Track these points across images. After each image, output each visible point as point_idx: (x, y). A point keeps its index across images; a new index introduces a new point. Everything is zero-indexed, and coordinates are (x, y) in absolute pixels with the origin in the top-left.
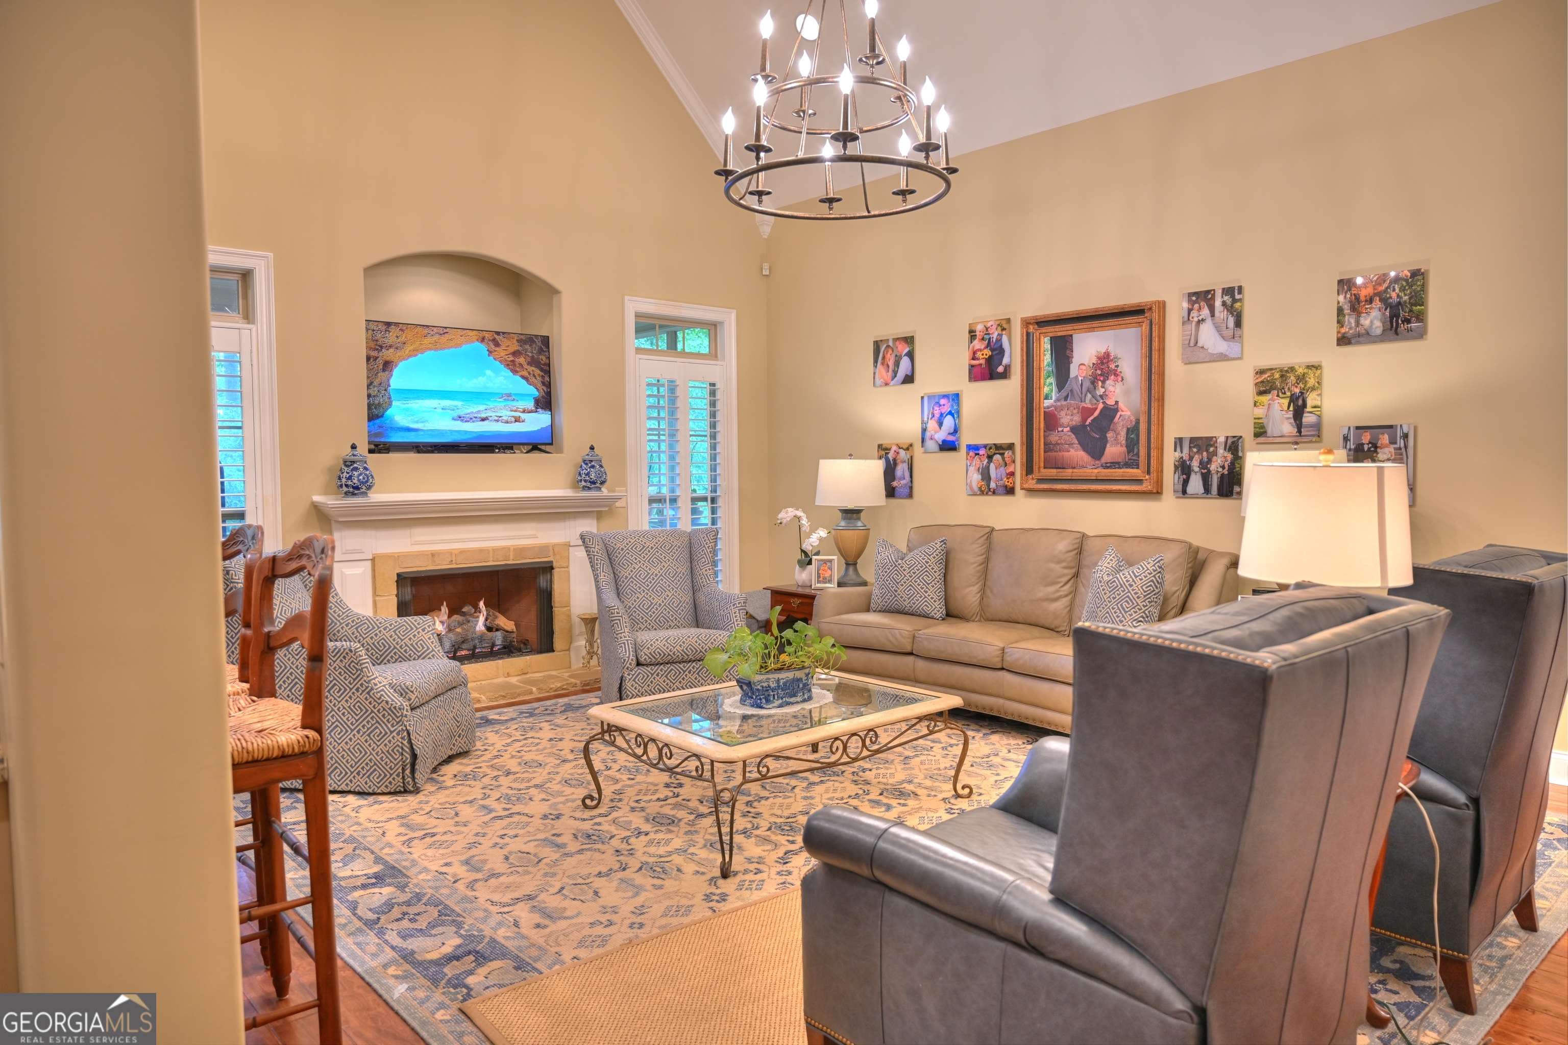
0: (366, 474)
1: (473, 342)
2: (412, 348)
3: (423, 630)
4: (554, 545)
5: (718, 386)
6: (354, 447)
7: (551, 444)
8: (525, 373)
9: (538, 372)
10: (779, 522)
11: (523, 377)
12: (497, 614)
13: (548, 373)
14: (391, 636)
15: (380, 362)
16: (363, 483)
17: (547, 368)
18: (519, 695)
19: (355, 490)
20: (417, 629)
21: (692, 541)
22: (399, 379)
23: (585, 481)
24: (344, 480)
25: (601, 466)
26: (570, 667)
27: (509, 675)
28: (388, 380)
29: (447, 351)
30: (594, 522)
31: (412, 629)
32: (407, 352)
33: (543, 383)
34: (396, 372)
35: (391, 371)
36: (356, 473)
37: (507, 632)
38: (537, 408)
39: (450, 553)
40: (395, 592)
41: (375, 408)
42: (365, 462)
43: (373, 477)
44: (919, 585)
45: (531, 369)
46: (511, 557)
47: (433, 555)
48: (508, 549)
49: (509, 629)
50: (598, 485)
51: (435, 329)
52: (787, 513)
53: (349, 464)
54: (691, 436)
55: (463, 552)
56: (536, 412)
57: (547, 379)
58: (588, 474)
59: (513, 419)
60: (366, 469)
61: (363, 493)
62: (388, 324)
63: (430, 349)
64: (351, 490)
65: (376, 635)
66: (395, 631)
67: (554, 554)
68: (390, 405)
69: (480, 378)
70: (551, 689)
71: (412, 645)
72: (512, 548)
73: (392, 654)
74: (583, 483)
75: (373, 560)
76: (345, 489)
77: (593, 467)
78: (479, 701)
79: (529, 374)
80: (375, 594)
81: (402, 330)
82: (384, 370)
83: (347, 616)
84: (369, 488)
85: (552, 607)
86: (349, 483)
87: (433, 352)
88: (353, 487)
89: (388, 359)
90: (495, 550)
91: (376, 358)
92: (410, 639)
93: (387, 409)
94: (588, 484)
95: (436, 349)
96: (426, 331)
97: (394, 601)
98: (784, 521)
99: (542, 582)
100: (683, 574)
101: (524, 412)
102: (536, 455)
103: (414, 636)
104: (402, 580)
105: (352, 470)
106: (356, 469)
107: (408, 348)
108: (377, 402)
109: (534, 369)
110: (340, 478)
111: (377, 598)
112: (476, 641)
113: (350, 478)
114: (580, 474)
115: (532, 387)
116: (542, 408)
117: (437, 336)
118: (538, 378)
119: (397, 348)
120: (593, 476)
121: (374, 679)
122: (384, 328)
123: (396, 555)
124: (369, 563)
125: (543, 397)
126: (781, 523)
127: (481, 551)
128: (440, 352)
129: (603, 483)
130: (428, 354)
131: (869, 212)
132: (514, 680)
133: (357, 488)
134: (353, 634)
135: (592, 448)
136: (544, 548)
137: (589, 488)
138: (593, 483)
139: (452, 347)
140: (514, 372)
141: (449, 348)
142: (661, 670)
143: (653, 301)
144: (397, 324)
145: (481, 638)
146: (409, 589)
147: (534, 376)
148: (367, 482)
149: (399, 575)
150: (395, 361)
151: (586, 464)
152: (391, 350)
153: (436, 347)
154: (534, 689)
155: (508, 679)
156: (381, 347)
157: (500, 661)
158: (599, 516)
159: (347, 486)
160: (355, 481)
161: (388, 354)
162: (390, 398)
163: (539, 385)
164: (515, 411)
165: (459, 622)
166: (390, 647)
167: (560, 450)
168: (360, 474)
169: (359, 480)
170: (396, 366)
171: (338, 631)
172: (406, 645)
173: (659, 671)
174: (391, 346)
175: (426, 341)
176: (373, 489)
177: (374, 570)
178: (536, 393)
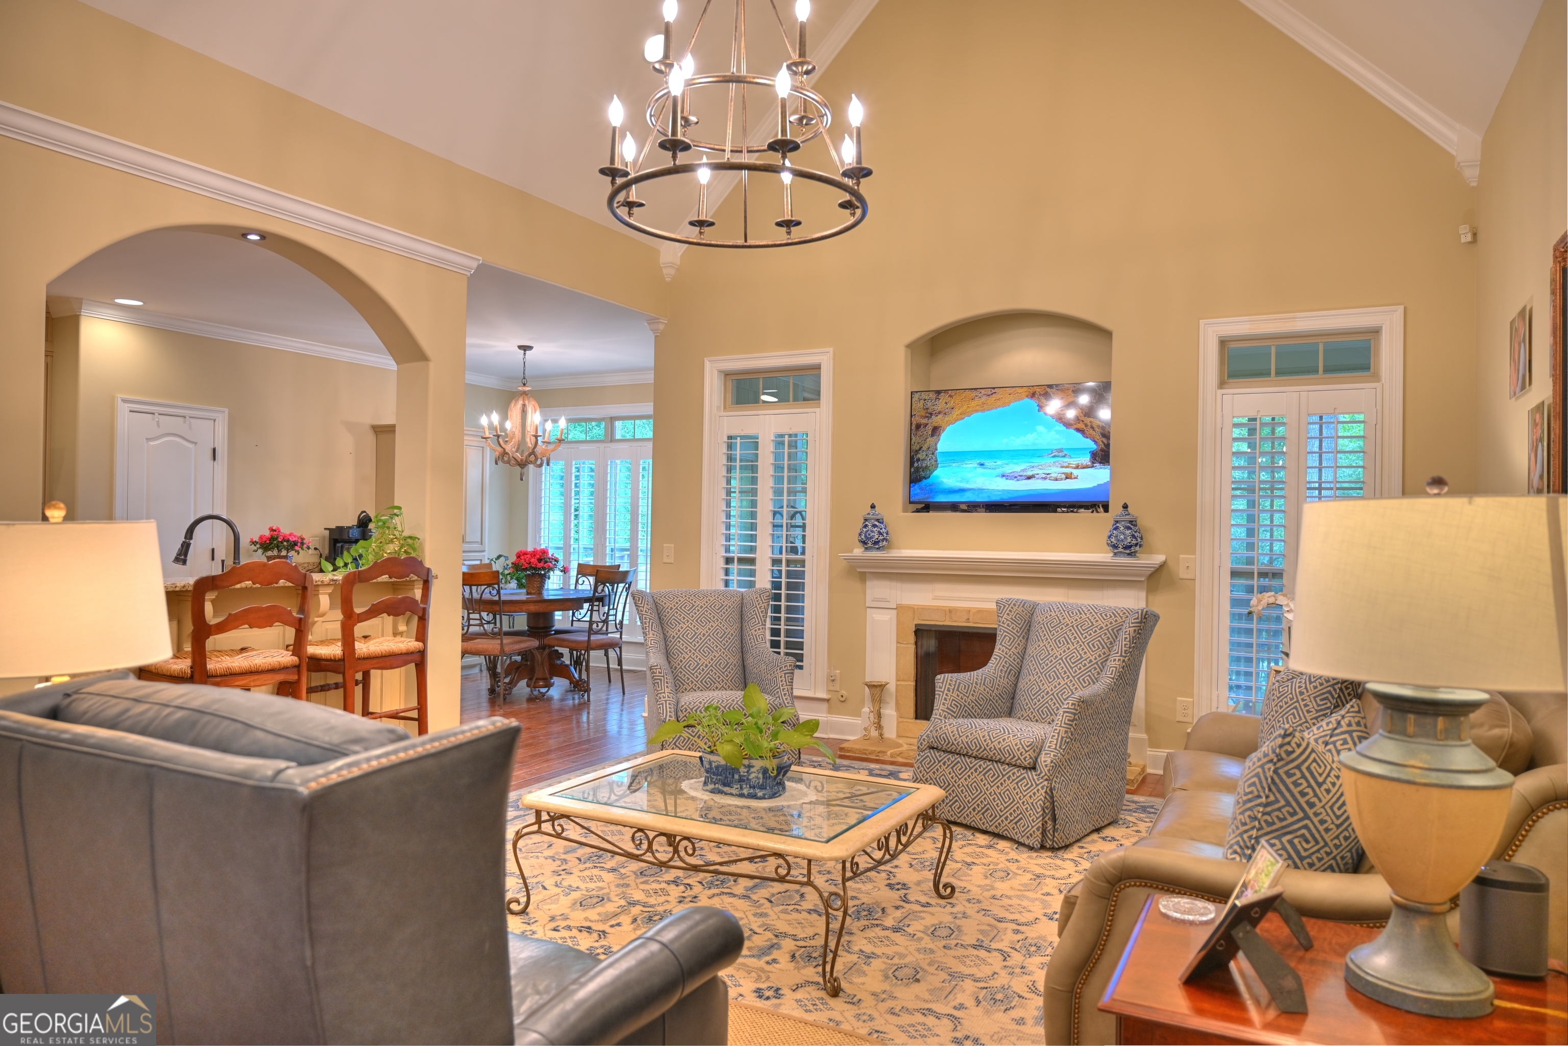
1: (1022, 399)
2: (959, 412)
6: (873, 507)
8: (1081, 426)
9: (1097, 423)
11: (1077, 430)
15: (929, 428)
16: (881, 539)
22: (945, 443)
25: (1136, 527)
28: (936, 444)
29: (994, 411)
30: (1143, 594)
32: (955, 416)
33: (1103, 435)
34: (944, 436)
35: (939, 435)
38: (1093, 463)
39: (967, 610)
41: (923, 471)
45: (1087, 420)
47: (951, 611)
50: (1122, 550)
51: (983, 391)
55: (980, 611)
56: (1093, 467)
57: (1108, 429)
59: (1064, 476)
61: (885, 547)
62: (938, 392)
63: (977, 411)
68: (936, 467)
69: (1029, 435)
75: (898, 609)
77: (1117, 528)
79: (1086, 425)
80: (897, 640)
81: (951, 396)
82: (932, 435)
84: (890, 543)
87: (979, 414)
88: (863, 542)
89: (936, 425)
91: (926, 425)
93: (934, 471)
95: (983, 411)
96: (974, 393)
97: (912, 649)
101: (1077, 467)
104: (920, 632)
107: (956, 412)
108: (924, 465)
109: (1091, 420)
111: (898, 645)
115: (1088, 440)
116: (1100, 463)
117: (984, 398)
118: (1097, 430)
119: (945, 414)
122: (935, 396)
123: (916, 607)
124: (895, 612)
125: (1099, 450)
128: (987, 413)
130: (975, 415)
135: (1125, 507)
137: (1122, 554)
138: (1115, 547)
139: (999, 406)
140: (1067, 425)
141: (996, 408)
144: (946, 391)
147: (1092, 427)
149: (916, 626)
150: (943, 425)
151: (1113, 526)
152: (940, 416)
153: (983, 408)
156: (931, 414)
161: (936, 420)
162: (936, 461)
163: (1099, 437)
170: (944, 430)
173: (946, 759)
174: (939, 413)
175: (973, 404)
176: (894, 545)
177: (897, 619)
178: (1093, 446)
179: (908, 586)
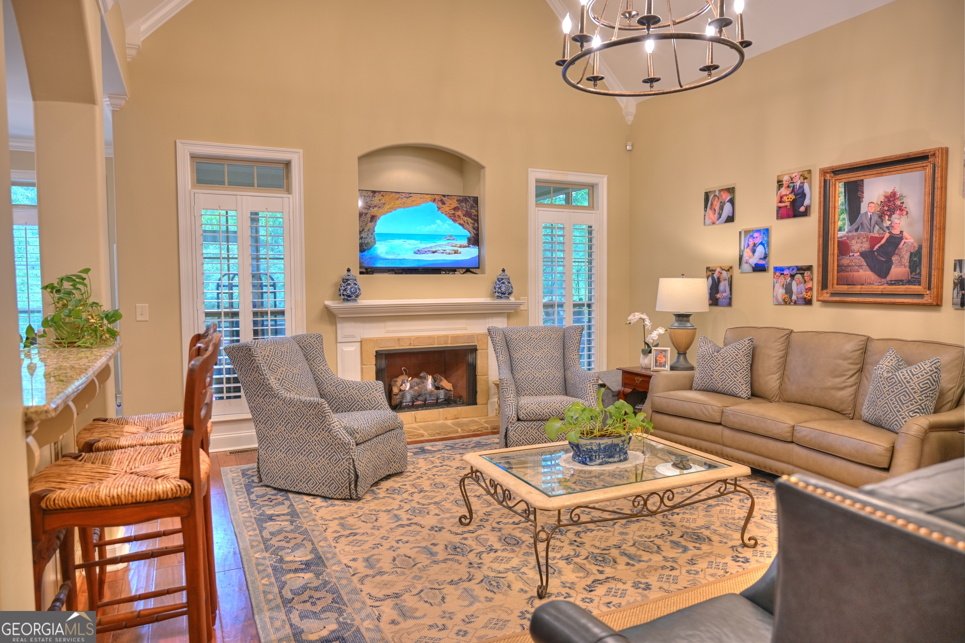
0: (355, 288)
1: (428, 202)
2: (389, 207)
3: (376, 390)
4: (478, 335)
5: (593, 228)
6: (349, 270)
7: (478, 268)
8: (462, 222)
9: (470, 220)
10: (628, 322)
11: (460, 224)
12: (443, 378)
13: (476, 219)
14: (356, 394)
15: (369, 216)
16: (353, 293)
17: (477, 218)
18: (449, 433)
19: (348, 298)
20: (372, 389)
21: (566, 335)
22: (380, 227)
23: (498, 292)
24: (342, 291)
25: (509, 283)
26: (487, 415)
27: (446, 419)
28: (374, 228)
29: (411, 208)
30: (505, 320)
31: (369, 389)
32: (386, 209)
33: (474, 228)
34: (379, 222)
35: (376, 222)
36: (349, 287)
37: (447, 390)
38: (469, 244)
39: (410, 338)
40: (374, 363)
41: (365, 246)
42: (355, 280)
43: (359, 289)
44: (730, 372)
45: (465, 219)
46: (449, 342)
47: (399, 339)
48: (447, 336)
49: (448, 389)
50: (506, 295)
51: (403, 194)
52: (634, 316)
53: (345, 281)
54: (574, 262)
55: (418, 338)
57: (476, 225)
58: (500, 288)
59: (453, 252)
60: (355, 284)
61: (353, 299)
62: (374, 192)
63: (400, 207)
64: (346, 297)
65: (347, 392)
66: (358, 390)
67: (478, 341)
68: (375, 243)
69: (432, 226)
70: (471, 430)
71: (368, 400)
72: (450, 336)
73: (356, 405)
74: (497, 294)
75: (361, 342)
76: (342, 297)
77: (503, 283)
78: (423, 436)
79: (464, 222)
80: (362, 364)
81: (383, 196)
82: (371, 222)
83: (331, 379)
84: (357, 296)
85: (476, 376)
86: (345, 293)
87: (402, 209)
88: (347, 296)
89: (374, 214)
90: (439, 337)
91: (366, 214)
92: (367, 396)
94: (500, 295)
95: (404, 207)
96: (398, 195)
97: (373, 369)
98: (632, 322)
99: (470, 359)
100: (558, 357)
101: (460, 247)
102: (469, 275)
103: (370, 394)
104: (379, 355)
105: (347, 285)
106: (349, 284)
107: (387, 207)
108: (366, 242)
109: (467, 218)
110: (340, 290)
111: (363, 366)
112: (428, 396)
113: (345, 290)
114: (495, 288)
115: (466, 231)
116: (473, 245)
117: (405, 199)
118: (470, 225)
119: (379, 207)
120: (503, 289)
121: (333, 423)
122: (372, 194)
123: (375, 339)
124: (359, 344)
125: (473, 237)
126: (630, 323)
127: (430, 337)
128: (407, 209)
129: (510, 294)
130: (399, 210)
131: (681, 86)
132: (449, 422)
133: (349, 296)
134: (334, 390)
135: (503, 270)
136: (471, 336)
137: (501, 297)
138: (504, 294)
139: (414, 206)
140: (455, 221)
141: (412, 206)
142: (534, 425)
143: (548, 171)
144: (379, 192)
145: (431, 393)
146: (384, 361)
147: (468, 223)
148: (356, 292)
149: (377, 352)
150: (378, 215)
151: (499, 281)
152: (376, 209)
153: (404, 206)
154: (459, 430)
155: (445, 422)
156: (370, 207)
157: (441, 410)
158: (509, 316)
159: (343, 295)
160: (348, 292)
161: (374, 211)
162: (375, 239)
163: (471, 229)
164: (455, 246)
165: (417, 383)
166: (355, 400)
167: (483, 272)
168: (351, 288)
169: (351, 291)
170: (379, 219)
171: (325, 389)
172: (365, 400)
173: (532, 425)
174: (375, 206)
175: (398, 202)
176: (360, 297)
177: (361, 348)
178: (468, 234)
179: (368, 325)
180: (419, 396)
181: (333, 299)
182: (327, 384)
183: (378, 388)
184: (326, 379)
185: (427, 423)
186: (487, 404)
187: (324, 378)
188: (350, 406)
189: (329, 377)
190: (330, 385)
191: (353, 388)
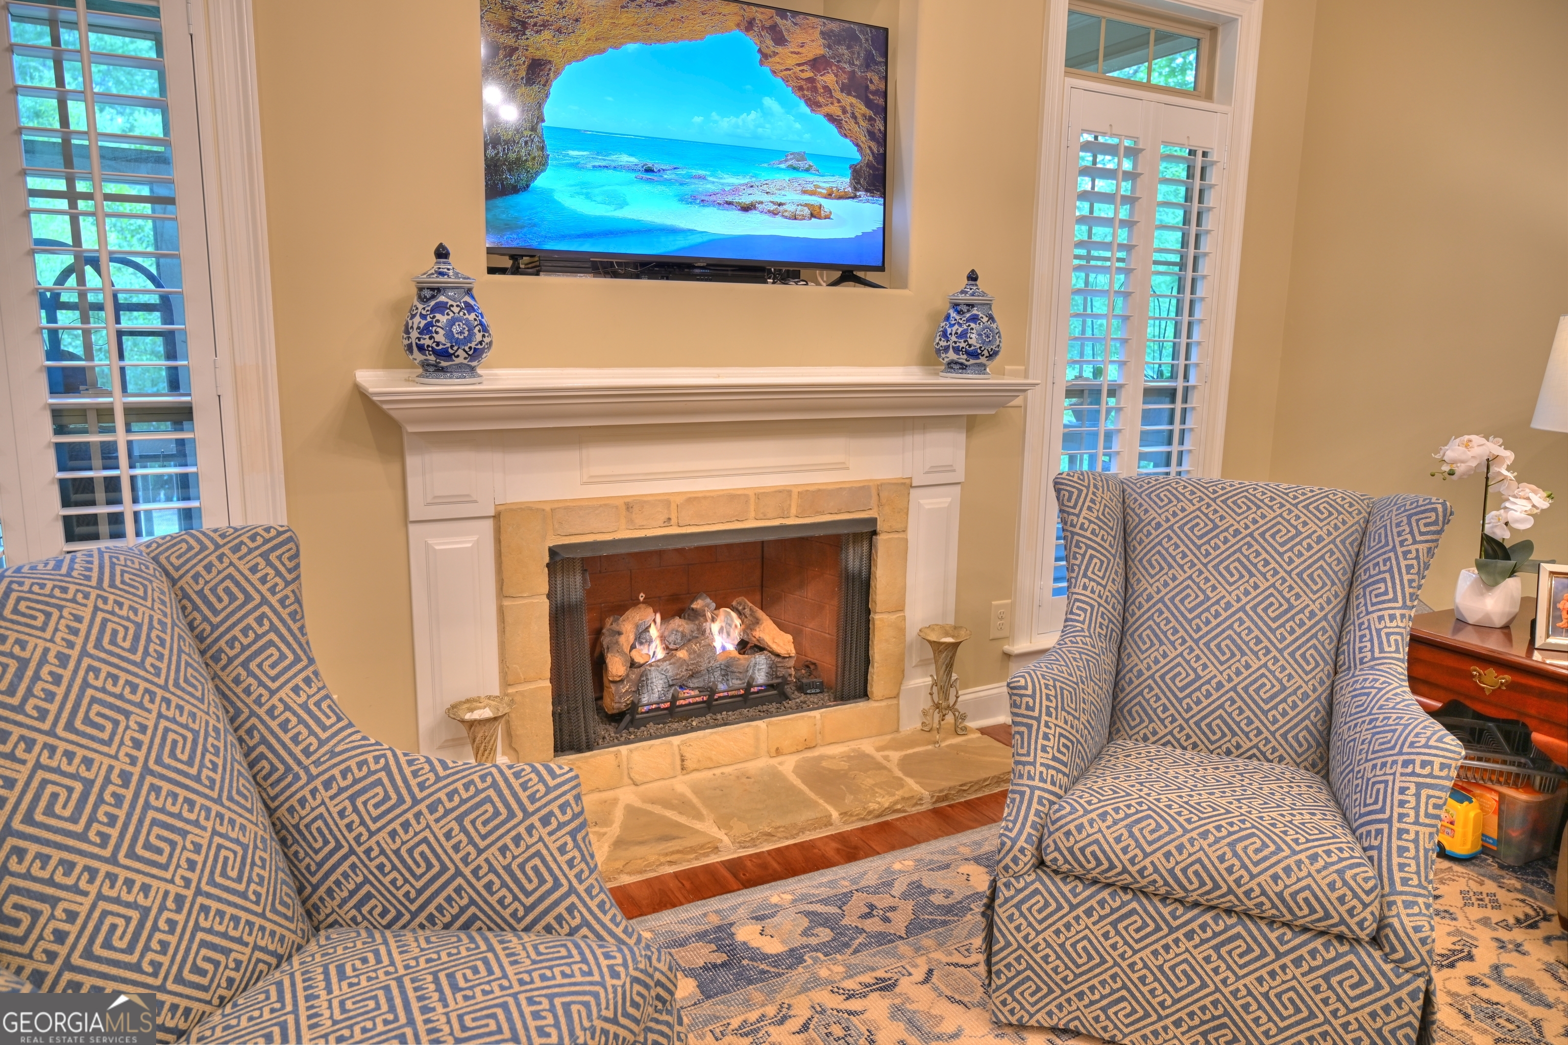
0: (467, 322)
1: (728, 29)
2: (592, 32)
3: (545, 821)
4: (881, 486)
6: (442, 253)
7: (881, 268)
8: (835, 110)
9: (861, 108)
10: (1446, 468)
11: (831, 118)
12: (760, 614)
13: (881, 109)
14: (448, 836)
15: (521, 61)
16: (458, 341)
17: (881, 101)
18: (802, 830)
19: (440, 360)
20: (527, 815)
23: (957, 350)
24: (414, 334)
25: (991, 318)
26: (897, 731)
27: (778, 752)
28: (540, 106)
30: (962, 438)
31: (511, 815)
32: (582, 41)
33: (871, 135)
35: (547, 84)
36: (443, 319)
37: (778, 655)
38: (856, 189)
39: (665, 501)
40: (545, 589)
41: (510, 170)
42: (469, 292)
43: (484, 329)
45: (849, 100)
46: (793, 511)
47: (630, 506)
48: (785, 492)
49: (782, 651)
50: (983, 360)
52: (1468, 445)
53: (428, 294)
55: (692, 499)
56: (855, 197)
57: (879, 125)
58: (963, 335)
59: (807, 211)
60: (470, 308)
61: (460, 366)
63: (633, 38)
64: (432, 358)
65: (406, 826)
66: (459, 820)
67: (880, 505)
68: (543, 164)
70: (870, 812)
71: (508, 868)
72: (795, 491)
73: (450, 890)
74: (952, 355)
75: (497, 517)
76: (418, 356)
77: (975, 319)
79: (844, 111)
80: (501, 593)
82: (530, 82)
83: (333, 754)
84: (476, 354)
85: (868, 612)
86: (427, 342)
88: (435, 352)
89: (542, 52)
90: (761, 495)
91: (511, 51)
92: (504, 850)
93: (537, 174)
94: (963, 358)
95: (647, 40)
97: (543, 607)
98: (1461, 469)
99: (853, 559)
101: (829, 195)
102: (849, 290)
103: (517, 840)
104: (560, 561)
105: (433, 310)
106: (441, 308)
107: (585, 32)
108: (512, 156)
109: (854, 100)
110: (407, 332)
111: (507, 603)
112: (717, 674)
113: (426, 330)
114: (945, 334)
115: (848, 141)
116: (867, 190)
118: (862, 123)
119: (559, 31)
120: (973, 339)
123: (548, 508)
124: (489, 524)
125: (869, 165)
126: (1451, 473)
127: (732, 497)
129: (992, 355)
132: (788, 765)
133: (445, 354)
134: (342, 814)
135: (973, 277)
136: (861, 491)
137: (963, 367)
138: (974, 355)
139: (681, 36)
140: (813, 105)
141: (675, 39)
145: (727, 669)
146: (579, 578)
147: (854, 117)
148: (469, 339)
149: (553, 552)
150: (556, 60)
151: (959, 312)
152: (547, 35)
153: (647, 33)
154: (835, 815)
155: (774, 761)
156: (524, 25)
157: (761, 724)
158: (971, 425)
159: (421, 348)
160: (440, 337)
161: (539, 43)
162: (543, 148)
163: (863, 138)
164: (812, 193)
165: (683, 635)
166: (444, 869)
167: (902, 283)
168: (452, 322)
169: (449, 335)
170: (558, 73)
171: (302, 802)
172: (492, 869)
174: (545, 25)
175: (625, 18)
176: (487, 357)
177: (498, 541)
178: (856, 156)
179: (518, 459)
180: (692, 676)
181: (388, 363)
182: (311, 778)
183: (554, 806)
184: (307, 752)
185: (718, 771)
186: (897, 696)
187: (297, 750)
188: (420, 892)
189: (321, 743)
190: (327, 785)
191: (432, 809)
